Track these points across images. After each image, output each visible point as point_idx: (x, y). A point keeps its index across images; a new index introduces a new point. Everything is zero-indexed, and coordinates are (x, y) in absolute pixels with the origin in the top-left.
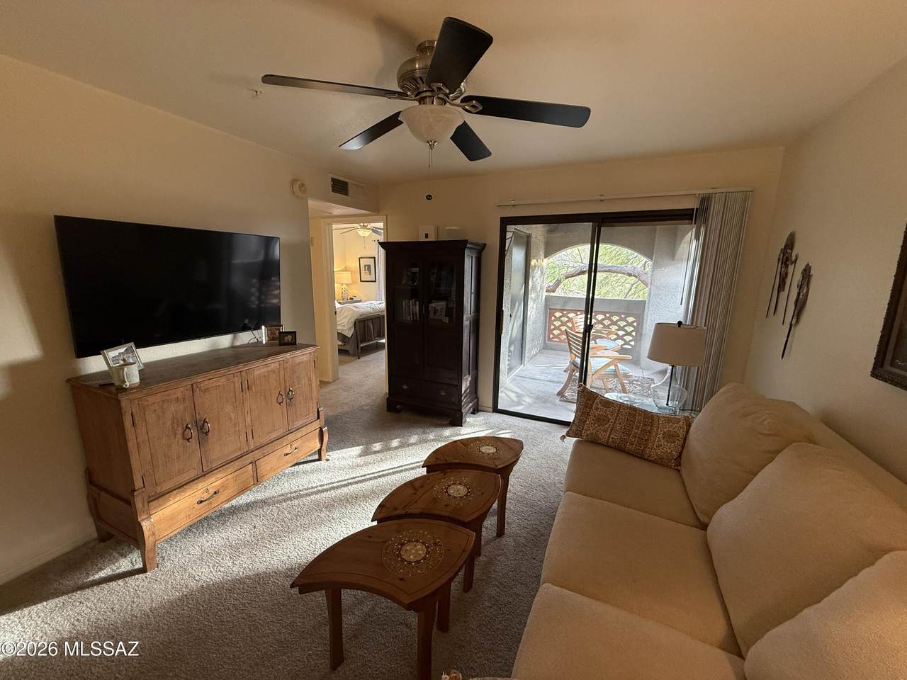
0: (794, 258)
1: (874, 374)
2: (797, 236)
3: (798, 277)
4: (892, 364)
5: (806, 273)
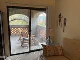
0: (62, 17)
5: (65, 19)
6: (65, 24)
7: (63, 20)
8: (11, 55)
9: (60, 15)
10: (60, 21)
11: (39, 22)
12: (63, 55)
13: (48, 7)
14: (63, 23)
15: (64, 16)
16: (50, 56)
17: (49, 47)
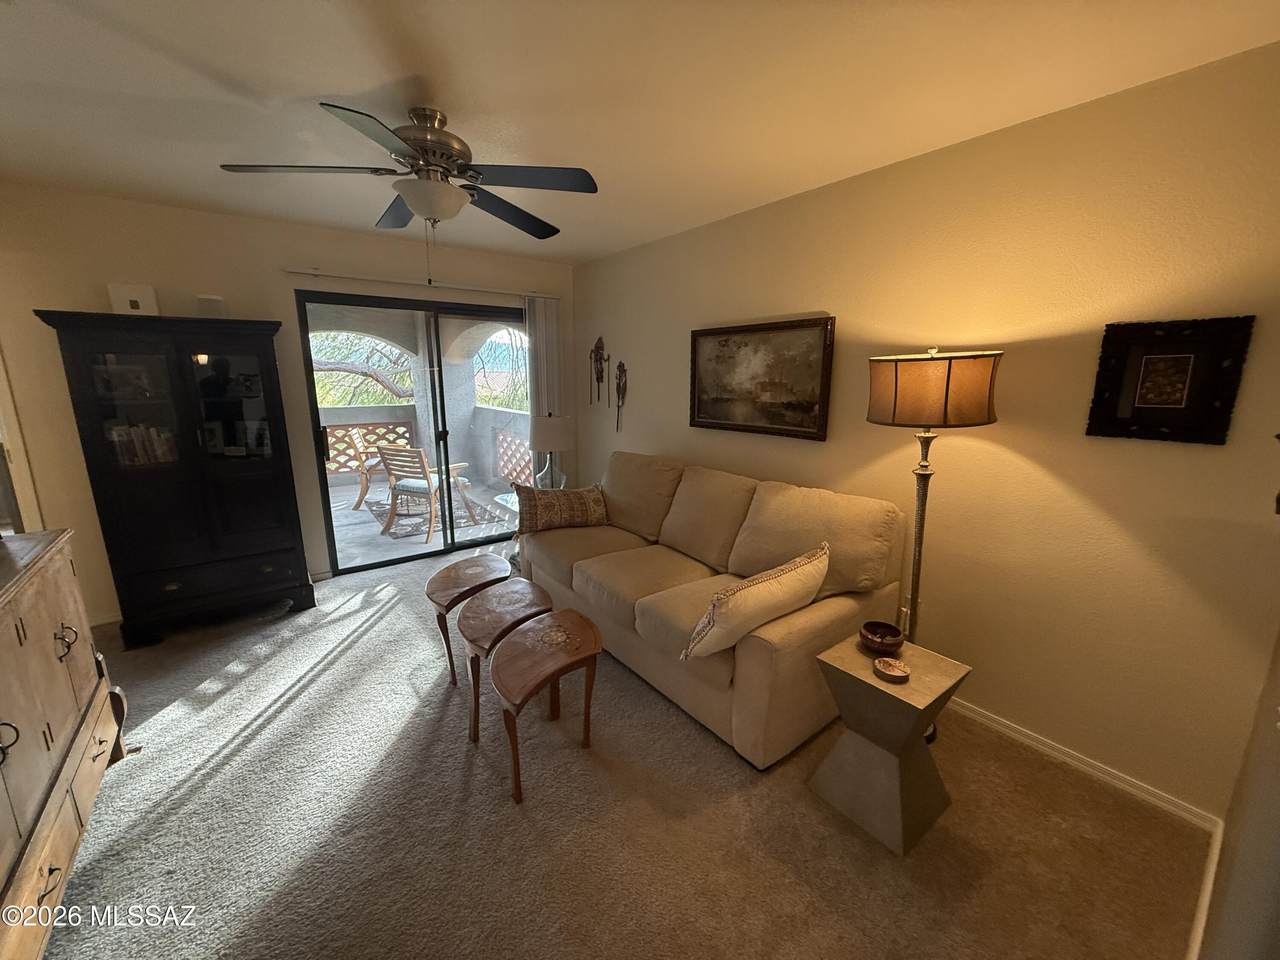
0: (606, 357)
1: (692, 425)
2: (604, 340)
3: (614, 371)
4: (699, 418)
5: (621, 368)
6: (622, 391)
7: (611, 370)
8: (337, 572)
9: (599, 347)
10: (600, 379)
11: (481, 392)
12: (608, 521)
13: (532, 302)
14: (614, 387)
15: (615, 353)
16: (549, 528)
17: (544, 493)
